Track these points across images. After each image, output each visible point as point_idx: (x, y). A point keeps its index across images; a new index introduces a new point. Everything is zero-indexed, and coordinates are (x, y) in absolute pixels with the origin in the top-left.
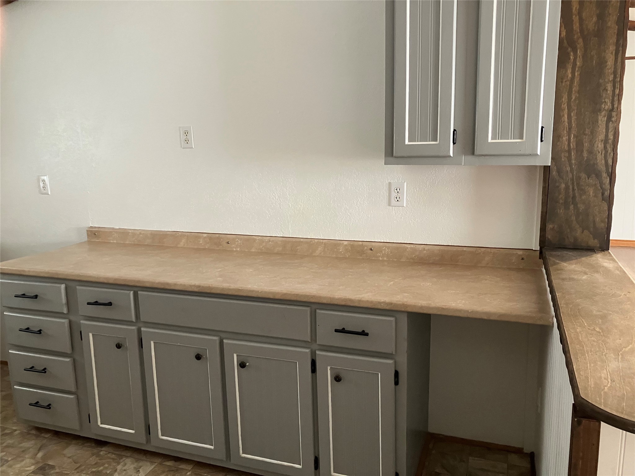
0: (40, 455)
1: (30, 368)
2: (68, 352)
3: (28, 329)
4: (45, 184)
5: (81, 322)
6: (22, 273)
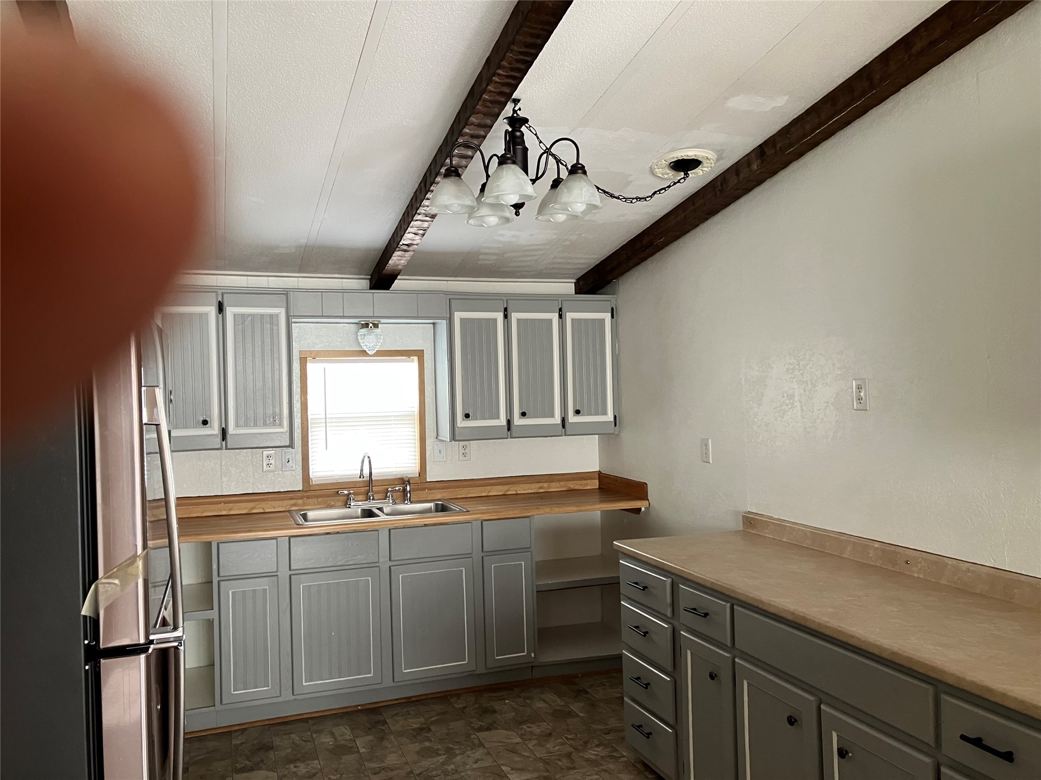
1: (636, 679)
2: (670, 668)
3: (637, 627)
4: (707, 449)
5: (681, 632)
6: (636, 556)
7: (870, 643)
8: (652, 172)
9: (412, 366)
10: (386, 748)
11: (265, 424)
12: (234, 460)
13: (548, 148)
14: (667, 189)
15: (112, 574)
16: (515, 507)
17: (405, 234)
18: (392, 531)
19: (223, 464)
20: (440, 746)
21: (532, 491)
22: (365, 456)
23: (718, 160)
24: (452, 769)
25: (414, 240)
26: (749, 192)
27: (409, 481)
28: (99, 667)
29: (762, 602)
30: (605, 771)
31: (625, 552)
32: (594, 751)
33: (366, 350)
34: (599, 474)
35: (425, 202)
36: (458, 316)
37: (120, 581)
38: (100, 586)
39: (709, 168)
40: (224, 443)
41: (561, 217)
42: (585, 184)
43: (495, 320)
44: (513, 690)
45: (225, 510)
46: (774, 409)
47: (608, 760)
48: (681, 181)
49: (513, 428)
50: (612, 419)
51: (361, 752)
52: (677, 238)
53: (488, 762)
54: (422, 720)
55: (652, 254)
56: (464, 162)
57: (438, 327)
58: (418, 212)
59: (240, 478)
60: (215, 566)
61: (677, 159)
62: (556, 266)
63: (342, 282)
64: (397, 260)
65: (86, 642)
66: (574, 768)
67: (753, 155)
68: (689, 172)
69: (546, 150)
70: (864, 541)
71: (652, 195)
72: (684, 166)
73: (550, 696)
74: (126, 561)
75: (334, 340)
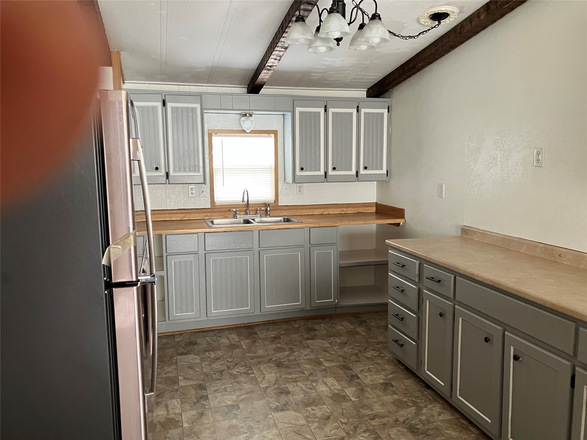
0: (390, 376)
1: (396, 315)
2: (416, 309)
3: (398, 287)
4: (442, 190)
5: (424, 290)
6: (399, 248)
7: (538, 298)
8: (418, 21)
9: (270, 140)
10: (257, 346)
11: (190, 171)
12: (173, 190)
13: (358, 4)
14: (427, 31)
15: (117, 243)
16: (329, 221)
17: (269, 60)
18: (260, 231)
19: (167, 192)
20: (286, 347)
21: (338, 213)
22: (245, 190)
23: (459, 13)
24: (293, 359)
25: (274, 63)
26: (477, 34)
27: (269, 205)
28: (112, 292)
29: (473, 274)
30: (377, 363)
31: (392, 246)
32: (371, 353)
33: (245, 129)
34: (376, 204)
35: (282, 39)
36: (298, 110)
37: (122, 247)
38: (111, 249)
39: (454, 19)
40: (167, 180)
41: (364, 47)
42: (380, 26)
43: (319, 113)
44: (325, 319)
45: (169, 218)
46: (484, 166)
47: (378, 358)
48: (436, 27)
49: (328, 176)
50: (386, 172)
51: (244, 348)
52: (431, 63)
53: (312, 356)
54: (276, 333)
55: (415, 73)
56: (306, 13)
57: (286, 117)
58: (277, 45)
59: (176, 200)
60: (164, 248)
61: (434, 13)
62: (356, 80)
63: (231, 89)
64: (264, 75)
65: (105, 279)
66: (360, 361)
67: (482, 10)
68: (441, 21)
69: (356, 5)
70: (534, 243)
71: (418, 35)
72: (438, 17)
73: (346, 323)
74: (124, 236)
75: (227, 123)
